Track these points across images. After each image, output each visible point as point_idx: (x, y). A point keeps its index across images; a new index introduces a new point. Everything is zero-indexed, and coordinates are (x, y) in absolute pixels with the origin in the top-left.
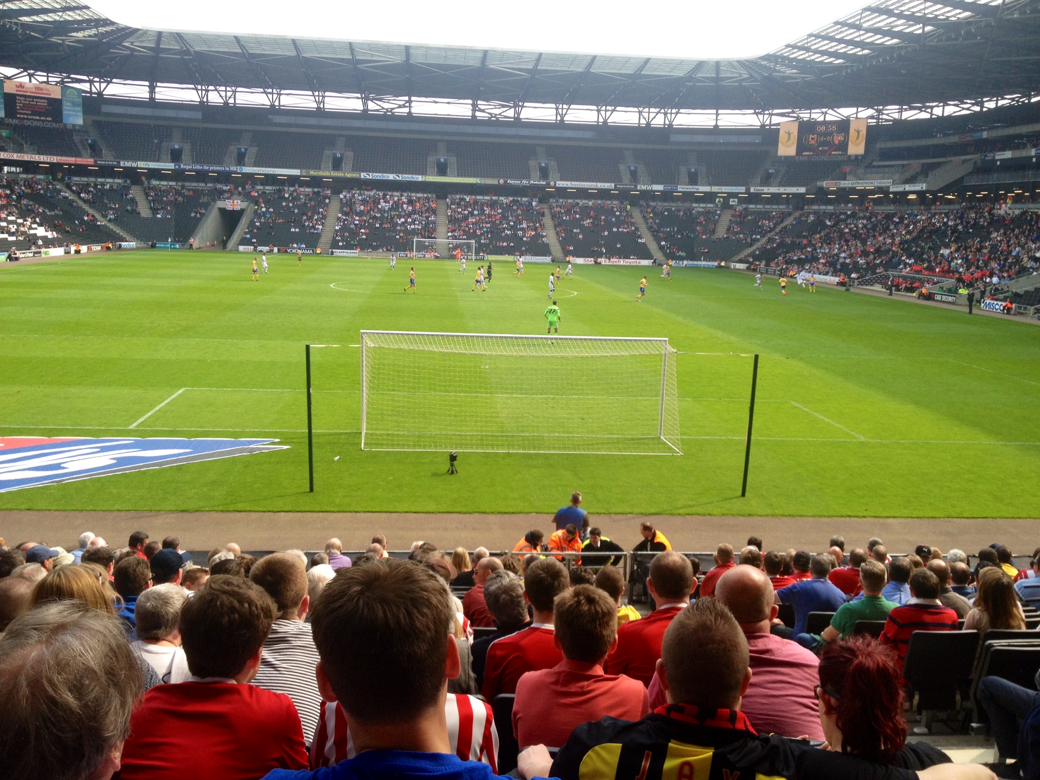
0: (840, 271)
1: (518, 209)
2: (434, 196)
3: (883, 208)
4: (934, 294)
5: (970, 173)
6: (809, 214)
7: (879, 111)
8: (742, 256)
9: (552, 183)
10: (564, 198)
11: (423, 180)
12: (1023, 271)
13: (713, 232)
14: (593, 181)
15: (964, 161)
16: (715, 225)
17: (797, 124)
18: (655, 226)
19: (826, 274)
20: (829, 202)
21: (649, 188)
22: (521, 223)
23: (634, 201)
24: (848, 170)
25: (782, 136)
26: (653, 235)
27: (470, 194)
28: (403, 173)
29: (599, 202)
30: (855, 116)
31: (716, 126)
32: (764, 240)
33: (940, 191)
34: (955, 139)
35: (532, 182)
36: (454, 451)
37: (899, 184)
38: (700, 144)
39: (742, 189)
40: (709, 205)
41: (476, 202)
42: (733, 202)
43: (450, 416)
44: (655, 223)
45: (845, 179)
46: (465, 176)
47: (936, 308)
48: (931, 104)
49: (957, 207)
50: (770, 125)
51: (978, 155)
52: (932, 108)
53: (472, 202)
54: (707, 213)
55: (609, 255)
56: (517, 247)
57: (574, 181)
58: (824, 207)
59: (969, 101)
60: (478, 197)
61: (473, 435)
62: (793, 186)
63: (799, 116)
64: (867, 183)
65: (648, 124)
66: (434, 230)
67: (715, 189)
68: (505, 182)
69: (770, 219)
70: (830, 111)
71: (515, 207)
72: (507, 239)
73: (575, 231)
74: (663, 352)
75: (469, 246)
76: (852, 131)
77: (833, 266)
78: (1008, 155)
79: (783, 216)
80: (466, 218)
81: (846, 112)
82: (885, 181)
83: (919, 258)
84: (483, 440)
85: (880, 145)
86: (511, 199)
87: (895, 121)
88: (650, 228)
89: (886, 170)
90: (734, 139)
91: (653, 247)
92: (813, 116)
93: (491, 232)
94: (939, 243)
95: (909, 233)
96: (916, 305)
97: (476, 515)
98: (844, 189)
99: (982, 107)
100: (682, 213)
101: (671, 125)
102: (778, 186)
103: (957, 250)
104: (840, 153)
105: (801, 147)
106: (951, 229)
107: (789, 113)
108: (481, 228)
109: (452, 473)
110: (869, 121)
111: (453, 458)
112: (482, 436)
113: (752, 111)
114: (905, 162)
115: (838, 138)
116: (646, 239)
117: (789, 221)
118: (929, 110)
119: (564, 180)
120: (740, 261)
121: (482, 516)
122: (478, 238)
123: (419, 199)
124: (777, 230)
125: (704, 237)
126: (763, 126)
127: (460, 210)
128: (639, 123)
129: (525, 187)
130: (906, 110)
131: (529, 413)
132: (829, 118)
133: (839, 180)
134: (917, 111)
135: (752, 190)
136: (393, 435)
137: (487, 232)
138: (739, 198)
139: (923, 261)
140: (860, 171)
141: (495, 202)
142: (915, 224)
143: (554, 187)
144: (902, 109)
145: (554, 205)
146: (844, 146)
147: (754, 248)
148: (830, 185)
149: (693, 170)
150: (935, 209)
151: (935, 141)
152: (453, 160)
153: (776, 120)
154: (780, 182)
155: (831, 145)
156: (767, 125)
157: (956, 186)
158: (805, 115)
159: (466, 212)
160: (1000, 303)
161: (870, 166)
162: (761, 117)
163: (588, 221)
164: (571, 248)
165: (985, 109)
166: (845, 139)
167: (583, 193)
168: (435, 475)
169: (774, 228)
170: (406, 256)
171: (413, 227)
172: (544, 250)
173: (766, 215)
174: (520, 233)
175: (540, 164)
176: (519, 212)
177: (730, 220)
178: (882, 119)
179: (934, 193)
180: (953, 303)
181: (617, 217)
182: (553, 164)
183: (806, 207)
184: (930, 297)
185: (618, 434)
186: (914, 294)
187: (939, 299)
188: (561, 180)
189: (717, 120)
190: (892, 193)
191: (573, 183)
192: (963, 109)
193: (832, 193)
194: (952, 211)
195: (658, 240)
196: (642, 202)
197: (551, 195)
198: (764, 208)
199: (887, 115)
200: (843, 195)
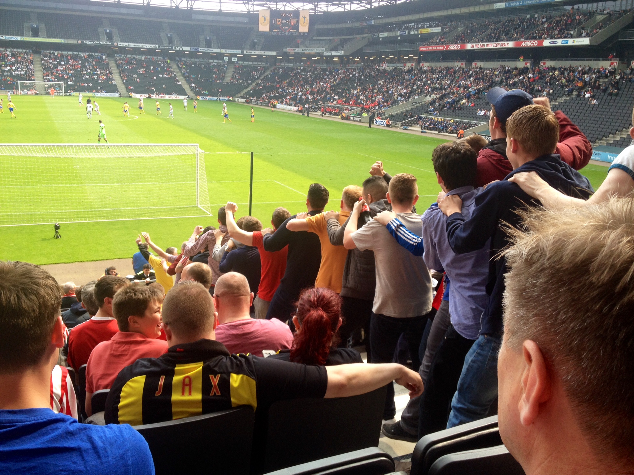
0: (299, 103)
1: (93, 61)
2: (31, 51)
3: (320, 65)
4: (350, 116)
5: (366, 46)
6: (279, 68)
7: (316, 6)
8: (242, 94)
9: (115, 44)
10: (124, 54)
11: (22, 39)
12: (395, 102)
13: (223, 78)
14: (144, 43)
15: (363, 38)
16: (224, 74)
17: (268, 12)
18: (187, 74)
19: (291, 105)
20: (290, 61)
21: (181, 49)
22: (96, 70)
23: (172, 57)
24: (300, 42)
25: (261, 19)
26: (186, 80)
27: (57, 51)
28: (6, 35)
29: (149, 57)
30: (302, 8)
31: (220, 10)
32: (254, 84)
33: (351, 55)
34: (357, 24)
35: (101, 42)
36: (58, 223)
37: (328, 51)
38: (211, 21)
39: (239, 52)
40: (220, 61)
41: (62, 56)
42: (234, 59)
43: (53, 200)
44: (187, 72)
45: (298, 47)
46: (52, 37)
47: (351, 125)
48: (344, 3)
49: (360, 65)
50: (253, 11)
51: (370, 35)
52: (345, 5)
53: (59, 55)
54: (219, 66)
55: (158, 92)
56: (95, 86)
57: (130, 43)
58: (287, 64)
59: (364, 2)
60: (64, 52)
61: (71, 212)
62: (269, 50)
63: (270, 7)
64: (311, 50)
65: (177, 7)
66: (33, 75)
67: (223, 51)
68: (82, 42)
69: (257, 71)
70: (288, 4)
71: (91, 60)
72: (86, 81)
73: (134, 76)
74: (196, 153)
75: (60, 87)
76: (301, 17)
77: (296, 101)
78: (385, 34)
79: (265, 69)
80: (56, 67)
81: (297, 5)
82: (321, 49)
83: (341, 95)
84: (78, 214)
85: (317, 27)
86: (87, 54)
87: (324, 12)
88: (183, 75)
89: (321, 42)
90: (231, 19)
91: (186, 87)
92: (278, 7)
93: (75, 77)
94: (351, 86)
95: (335, 80)
96: (340, 123)
97: (76, 263)
98: (298, 53)
99: (371, 5)
100: (203, 66)
101: (191, 8)
102: (261, 51)
103: (360, 91)
104: (295, 31)
105: (272, 27)
106: (358, 79)
107: (264, 4)
108: (67, 74)
109: (57, 237)
110: (311, 11)
111: (57, 228)
112: (77, 212)
113: (242, 2)
114: (331, 38)
115: (293, 22)
116: (182, 82)
117: (268, 73)
118: (343, 6)
119: (124, 42)
120: (241, 97)
121: (81, 263)
122: (66, 81)
123: (20, 53)
124: (262, 78)
125: (218, 81)
126: (249, 12)
127: (51, 61)
128: (171, 6)
129: (96, 46)
130: (330, 5)
131: (110, 196)
132: (288, 9)
133: (295, 47)
134: (337, 7)
135: (245, 52)
136: (12, 215)
137: (72, 76)
138: (238, 58)
139: (343, 97)
140: (307, 42)
141: (77, 56)
142: (338, 76)
143: (117, 46)
144: (328, 5)
145: (118, 59)
146: (296, 27)
147: (249, 89)
148: (291, 51)
149: (208, 38)
150: (349, 67)
151: (347, 25)
152: (42, 26)
153: (256, 8)
154: (261, 48)
155: (288, 25)
156: (251, 11)
157: (359, 53)
158: (273, 6)
159: (56, 63)
160: (383, 121)
161: (312, 40)
162: (247, 5)
163: (142, 70)
164: (132, 88)
165: (373, 7)
166: (297, 22)
167: (137, 51)
168: (44, 240)
169: (260, 76)
170: (14, 93)
171: (17, 72)
172: (113, 89)
173: (255, 69)
174: (96, 77)
175: (106, 31)
176: (94, 63)
177: (234, 71)
178: (317, 11)
179: (347, 57)
180: (360, 122)
181: (161, 67)
182: (115, 31)
183: (277, 64)
184: (347, 118)
185: (171, 206)
186: (339, 117)
187: (352, 119)
188: (121, 42)
189: (220, 6)
190: (325, 56)
191: (130, 44)
192: (361, 6)
193: (292, 55)
194: (357, 68)
195: (189, 83)
196: (177, 58)
197: (115, 52)
198: (253, 64)
199: (320, 8)
200: (298, 56)
